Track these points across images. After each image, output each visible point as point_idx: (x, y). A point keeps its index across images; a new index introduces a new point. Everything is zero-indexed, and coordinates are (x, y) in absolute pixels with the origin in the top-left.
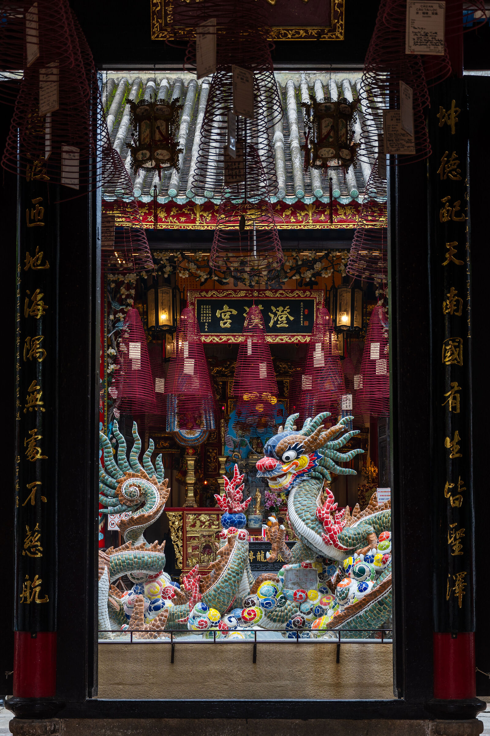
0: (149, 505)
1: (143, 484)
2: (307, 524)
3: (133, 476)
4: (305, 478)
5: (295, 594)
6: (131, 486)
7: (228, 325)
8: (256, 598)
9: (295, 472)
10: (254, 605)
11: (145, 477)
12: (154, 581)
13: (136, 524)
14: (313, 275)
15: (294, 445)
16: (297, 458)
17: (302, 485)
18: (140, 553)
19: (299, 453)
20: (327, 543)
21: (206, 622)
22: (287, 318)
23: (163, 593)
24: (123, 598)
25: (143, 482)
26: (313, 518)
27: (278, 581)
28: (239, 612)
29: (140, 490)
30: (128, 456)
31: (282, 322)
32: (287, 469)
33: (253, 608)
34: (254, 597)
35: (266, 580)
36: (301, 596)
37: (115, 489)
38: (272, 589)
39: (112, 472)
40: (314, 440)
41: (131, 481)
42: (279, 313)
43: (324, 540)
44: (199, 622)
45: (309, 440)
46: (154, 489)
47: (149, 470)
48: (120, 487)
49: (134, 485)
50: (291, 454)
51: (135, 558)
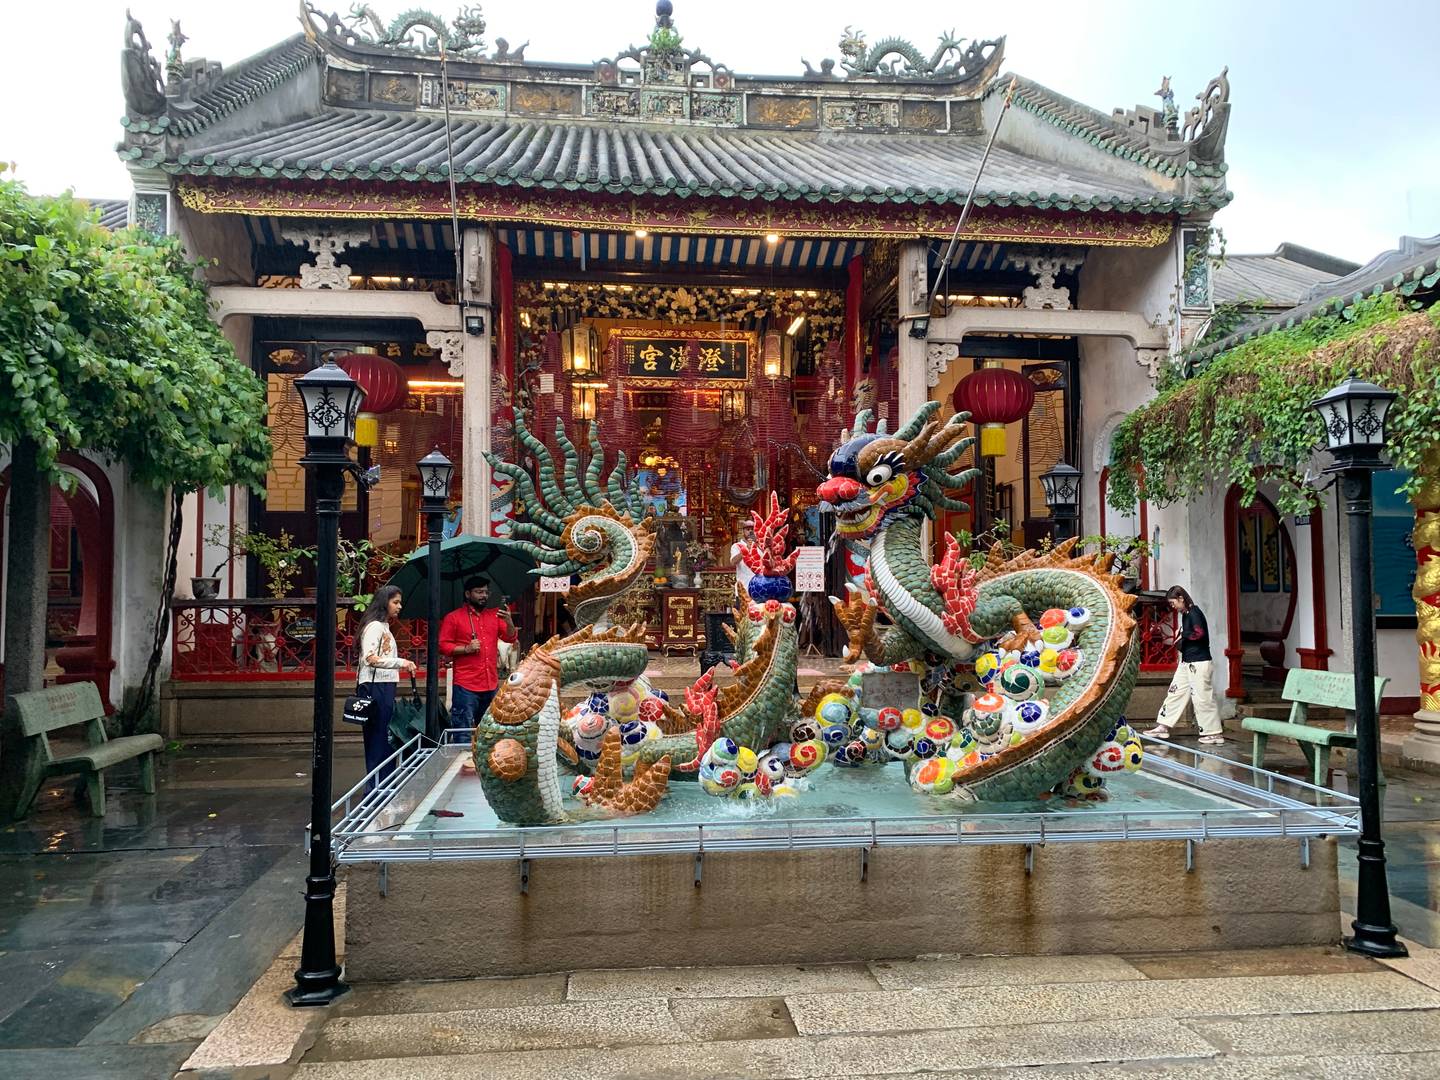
0: (618, 562)
1: (610, 526)
2: (915, 596)
3: (592, 512)
4: (899, 515)
5: (882, 717)
6: (587, 529)
7: (653, 368)
8: (815, 725)
9: (883, 504)
10: (812, 736)
11: (612, 515)
12: (625, 690)
13: (597, 595)
14: (746, 315)
15: (887, 456)
16: (892, 479)
17: (894, 526)
18: (607, 647)
19: (896, 469)
20: (951, 631)
21: (735, 775)
22: (718, 361)
23: (642, 710)
24: (573, 719)
25: (608, 522)
26: (924, 585)
27: (850, 694)
28: (784, 750)
29: (604, 537)
30: (582, 480)
31: (712, 366)
32: (876, 499)
33: (810, 743)
34: (811, 723)
35: (830, 691)
36: (892, 720)
37: (560, 535)
38: (844, 710)
39: (554, 505)
40: (922, 446)
41: (588, 520)
42: (709, 356)
43: (946, 624)
44: (723, 776)
45: (911, 448)
46: (628, 533)
47: (619, 502)
48: (569, 531)
49: (593, 527)
50: (883, 471)
51: (601, 654)
